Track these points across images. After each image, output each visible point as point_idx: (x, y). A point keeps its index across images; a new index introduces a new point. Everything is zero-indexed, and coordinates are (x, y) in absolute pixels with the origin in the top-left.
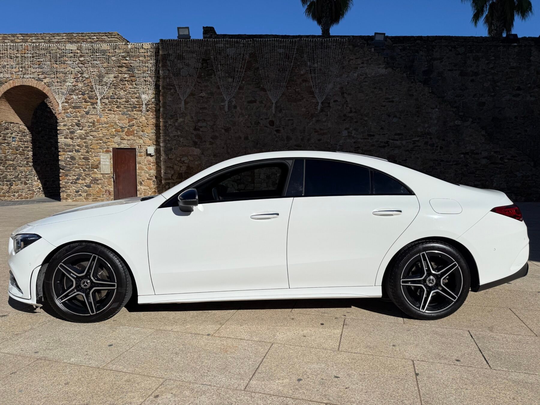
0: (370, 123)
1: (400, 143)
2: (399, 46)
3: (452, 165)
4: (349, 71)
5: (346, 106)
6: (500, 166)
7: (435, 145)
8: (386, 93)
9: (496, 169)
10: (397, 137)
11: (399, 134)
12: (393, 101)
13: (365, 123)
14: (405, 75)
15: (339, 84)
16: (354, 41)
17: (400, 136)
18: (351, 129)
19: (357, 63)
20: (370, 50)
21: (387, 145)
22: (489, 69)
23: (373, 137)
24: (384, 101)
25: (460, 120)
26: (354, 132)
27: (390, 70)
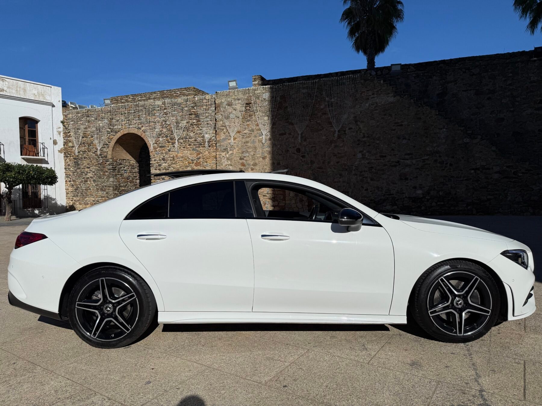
0: (382, 146)
1: (410, 162)
2: (413, 74)
3: (463, 180)
4: (362, 102)
5: (360, 132)
6: (514, 180)
7: (445, 163)
8: (395, 118)
9: (509, 183)
10: (407, 157)
11: (408, 154)
12: (402, 125)
13: (377, 145)
14: (412, 100)
15: (353, 114)
16: (365, 76)
17: (410, 156)
18: (365, 152)
19: (368, 95)
20: (379, 82)
21: (398, 164)
22: (507, 86)
23: (384, 158)
24: (394, 126)
25: (468, 138)
26: (367, 154)
27: (398, 97)
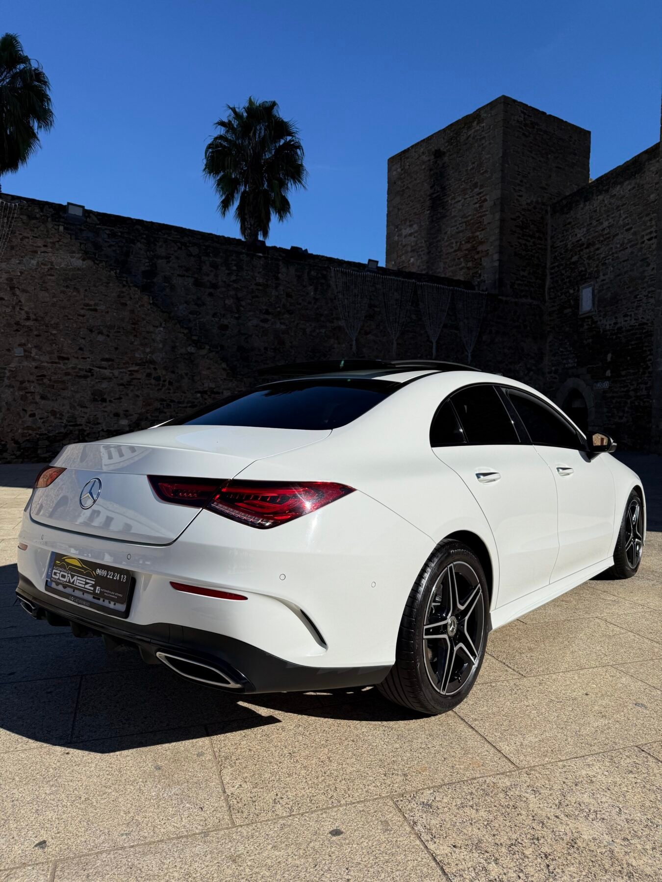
0: (62, 339)
1: (110, 373)
2: (106, 229)
3: (186, 407)
4: (23, 254)
5: (20, 309)
7: (162, 379)
8: (85, 296)
10: (104, 363)
11: (107, 360)
12: (96, 310)
13: (53, 338)
14: (113, 273)
15: (6, 273)
16: (29, 209)
17: (110, 363)
18: (29, 345)
19: (35, 245)
20: (56, 227)
21: (89, 374)
22: (231, 282)
23: (66, 361)
24: (83, 309)
25: (193, 346)
26: (34, 351)
27: (89, 263)
